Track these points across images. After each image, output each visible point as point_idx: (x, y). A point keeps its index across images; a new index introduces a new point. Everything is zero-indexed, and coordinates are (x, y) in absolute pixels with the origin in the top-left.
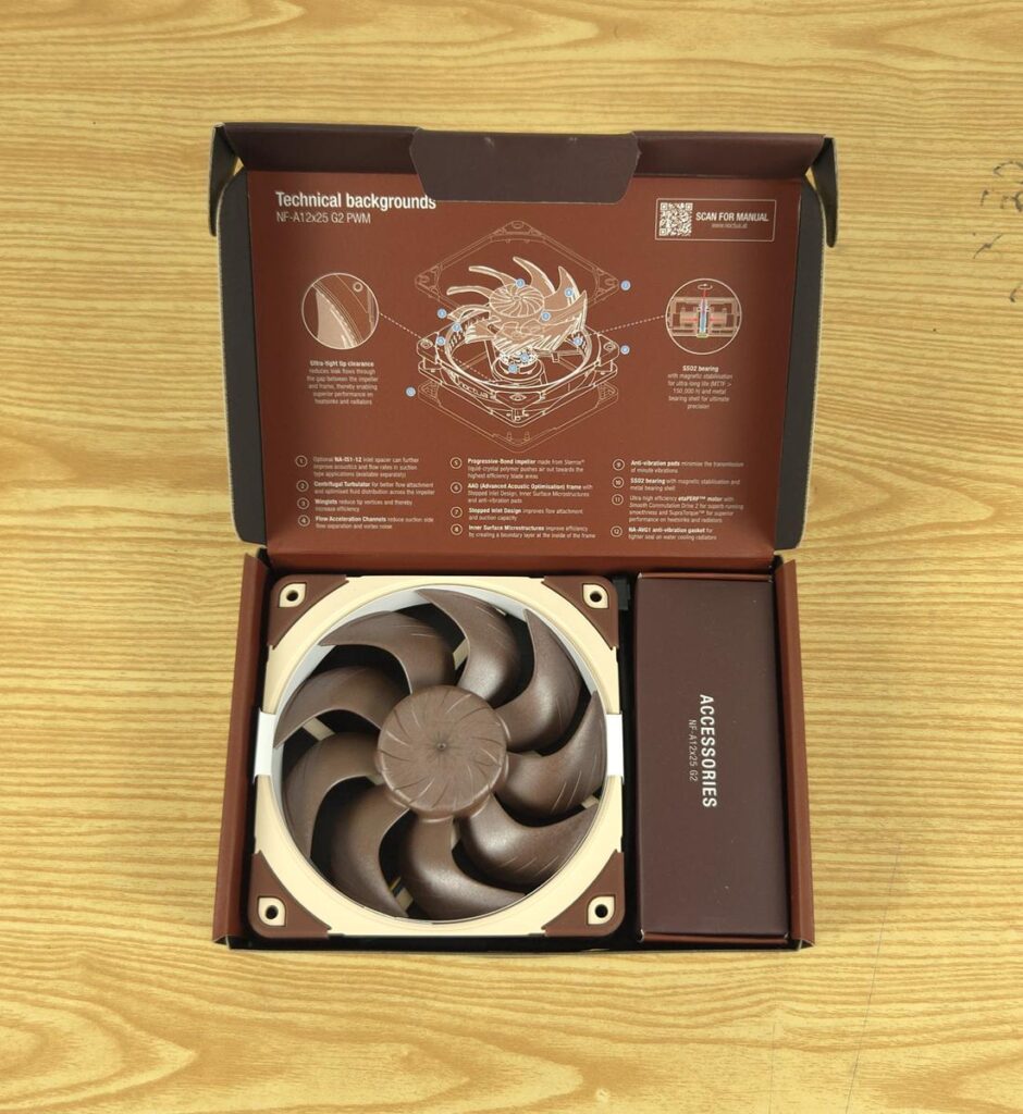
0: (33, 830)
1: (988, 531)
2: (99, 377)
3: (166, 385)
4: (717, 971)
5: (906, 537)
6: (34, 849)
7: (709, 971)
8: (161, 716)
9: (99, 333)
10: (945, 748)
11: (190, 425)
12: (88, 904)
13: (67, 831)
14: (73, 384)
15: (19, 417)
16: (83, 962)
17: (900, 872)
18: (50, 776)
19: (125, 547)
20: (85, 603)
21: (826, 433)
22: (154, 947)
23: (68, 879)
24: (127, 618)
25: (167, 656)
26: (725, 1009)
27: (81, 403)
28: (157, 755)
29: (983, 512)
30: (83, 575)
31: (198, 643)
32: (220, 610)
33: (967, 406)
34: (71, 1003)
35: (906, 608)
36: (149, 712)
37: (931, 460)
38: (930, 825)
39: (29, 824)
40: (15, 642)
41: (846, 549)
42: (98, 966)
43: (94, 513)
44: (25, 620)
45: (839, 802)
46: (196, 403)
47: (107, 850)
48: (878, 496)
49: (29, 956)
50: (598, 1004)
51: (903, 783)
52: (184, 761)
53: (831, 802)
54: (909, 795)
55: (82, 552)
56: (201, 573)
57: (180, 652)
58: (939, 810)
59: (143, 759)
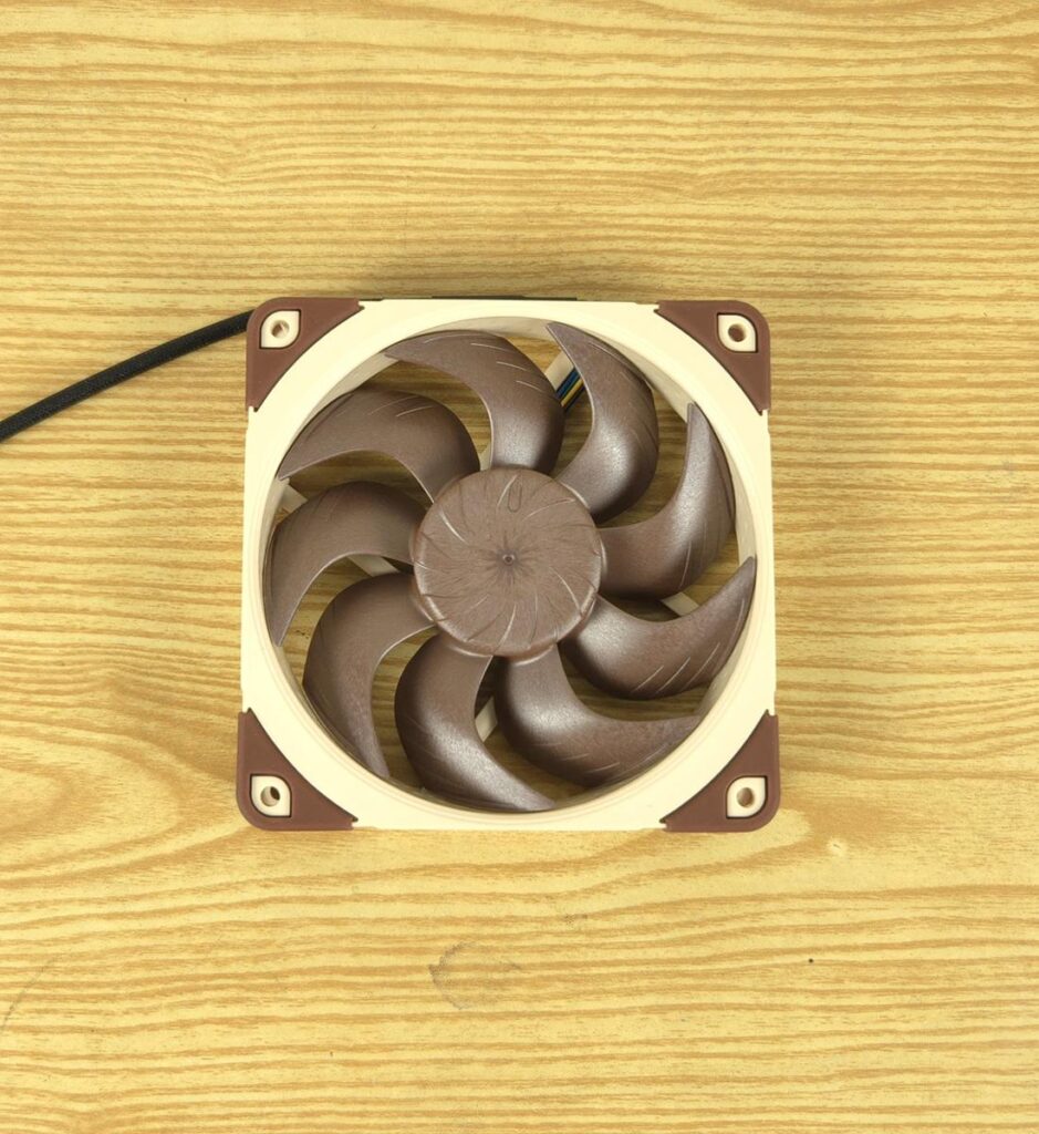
0: (21, 505)
4: (992, 683)
6: (25, 530)
7: (981, 684)
13: (71, 505)
16: (111, 683)
19: (108, 94)
22: (208, 662)
23: (79, 571)
24: (123, 200)
25: (189, 255)
26: (1004, 733)
28: (187, 398)
30: (52, 136)
31: (231, 236)
34: (100, 737)
39: (15, 497)
42: (132, 687)
43: (58, 43)
47: (129, 532)
49: (34, 676)
50: (828, 730)
55: (45, 102)
56: (226, 133)
57: (204, 250)
59: (165, 404)
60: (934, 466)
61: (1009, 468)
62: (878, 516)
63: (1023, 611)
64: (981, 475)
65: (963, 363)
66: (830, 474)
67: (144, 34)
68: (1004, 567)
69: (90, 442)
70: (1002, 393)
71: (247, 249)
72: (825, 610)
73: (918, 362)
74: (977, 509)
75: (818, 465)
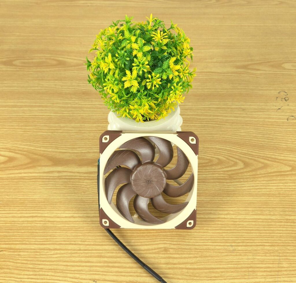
0: (38, 254)
1: (291, 173)
2: (60, 141)
3: (77, 143)
5: (269, 175)
6: (38, 259)
8: (74, 223)
9: (61, 131)
10: (288, 228)
11: (83, 151)
12: (53, 274)
13: (48, 254)
14: (54, 143)
15: (40, 150)
17: (281, 261)
18: (44, 239)
19: (66, 180)
20: (55, 194)
21: (245, 151)
24: (66, 198)
25: (76, 207)
27: (56, 147)
28: (73, 233)
29: (289, 169)
30: (55, 187)
31: (85, 204)
32: (91, 195)
33: (280, 144)
35: (272, 192)
36: (71, 222)
37: (273, 156)
38: (287, 248)
39: (37, 252)
40: (36, 204)
41: (254, 178)
43: (58, 172)
44: (39, 199)
45: (261, 243)
46: (85, 146)
47: (58, 259)
48: (261, 165)
51: (278, 237)
52: (80, 234)
53: (259, 242)
54: (280, 240)
55: (54, 182)
56: (86, 186)
57: (80, 206)
58: (289, 244)
59: (69, 234)
60: (217, 245)
61: (232, 246)
62: (207, 255)
63: (237, 275)
64: (226, 247)
65: (221, 226)
66: (197, 247)
67: (73, 171)
68: (232, 266)
69: (53, 241)
70: (229, 232)
71: (87, 206)
72: (197, 275)
73: (212, 226)
74: (226, 254)
75: (194, 245)
